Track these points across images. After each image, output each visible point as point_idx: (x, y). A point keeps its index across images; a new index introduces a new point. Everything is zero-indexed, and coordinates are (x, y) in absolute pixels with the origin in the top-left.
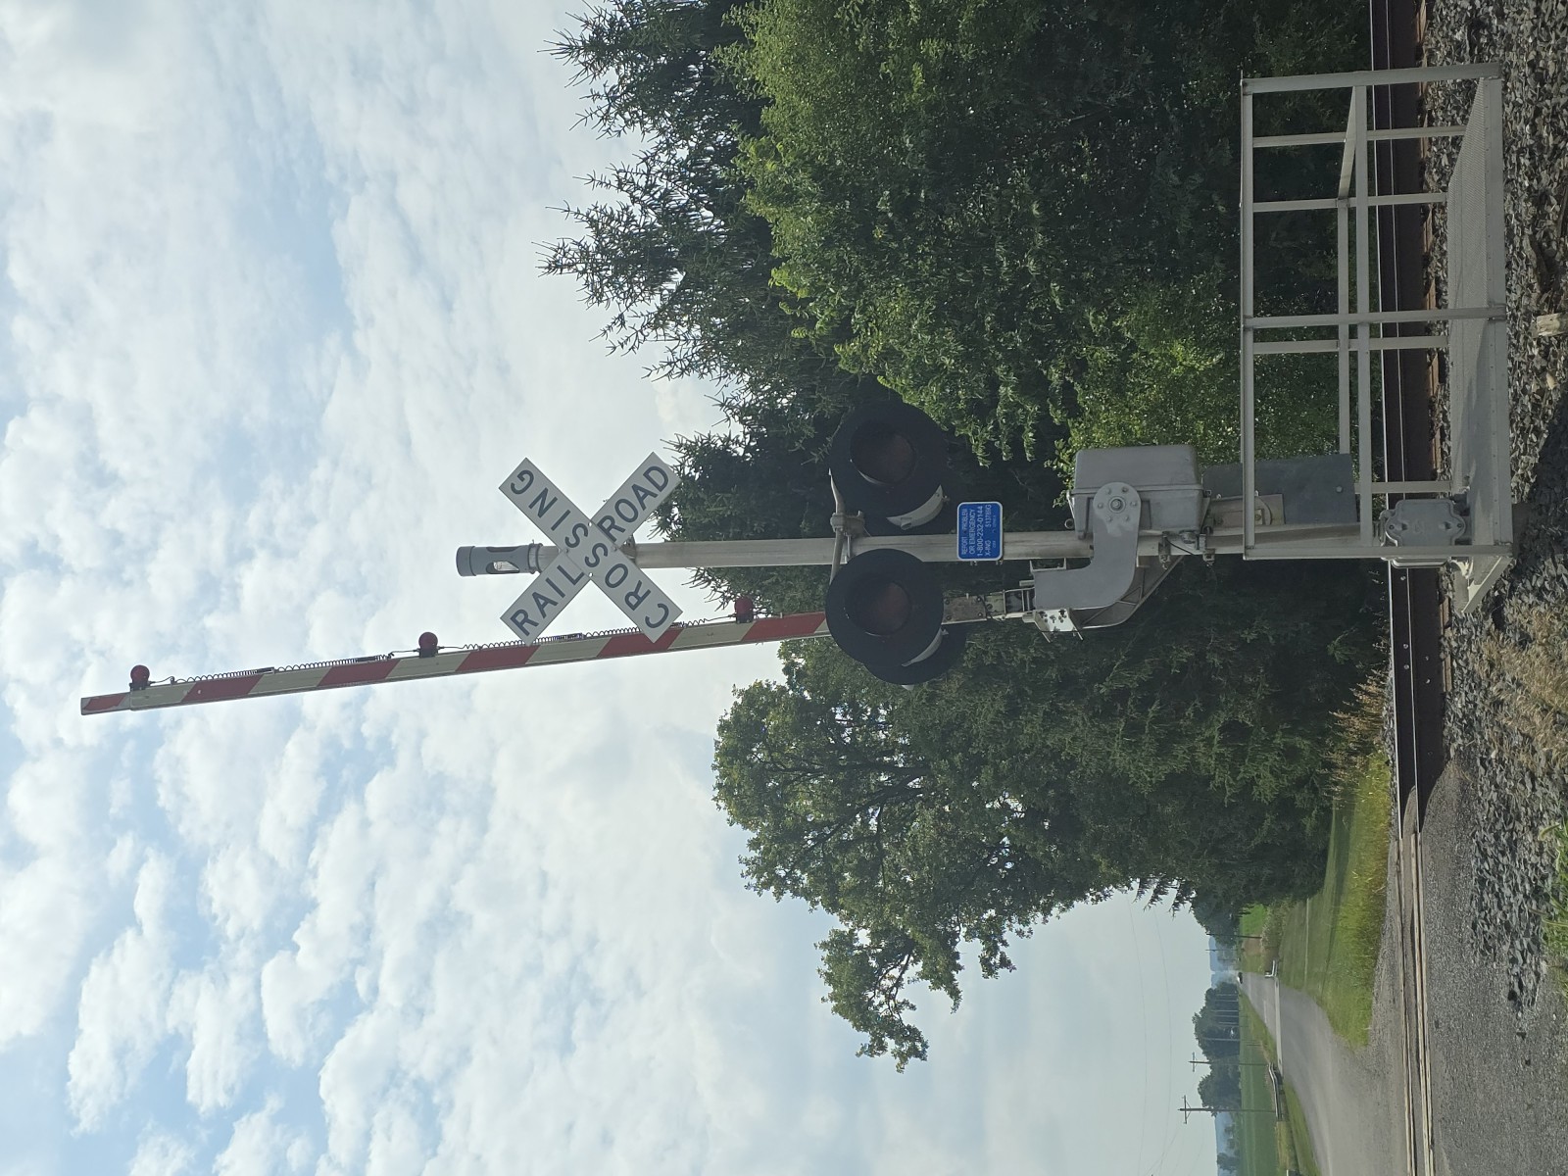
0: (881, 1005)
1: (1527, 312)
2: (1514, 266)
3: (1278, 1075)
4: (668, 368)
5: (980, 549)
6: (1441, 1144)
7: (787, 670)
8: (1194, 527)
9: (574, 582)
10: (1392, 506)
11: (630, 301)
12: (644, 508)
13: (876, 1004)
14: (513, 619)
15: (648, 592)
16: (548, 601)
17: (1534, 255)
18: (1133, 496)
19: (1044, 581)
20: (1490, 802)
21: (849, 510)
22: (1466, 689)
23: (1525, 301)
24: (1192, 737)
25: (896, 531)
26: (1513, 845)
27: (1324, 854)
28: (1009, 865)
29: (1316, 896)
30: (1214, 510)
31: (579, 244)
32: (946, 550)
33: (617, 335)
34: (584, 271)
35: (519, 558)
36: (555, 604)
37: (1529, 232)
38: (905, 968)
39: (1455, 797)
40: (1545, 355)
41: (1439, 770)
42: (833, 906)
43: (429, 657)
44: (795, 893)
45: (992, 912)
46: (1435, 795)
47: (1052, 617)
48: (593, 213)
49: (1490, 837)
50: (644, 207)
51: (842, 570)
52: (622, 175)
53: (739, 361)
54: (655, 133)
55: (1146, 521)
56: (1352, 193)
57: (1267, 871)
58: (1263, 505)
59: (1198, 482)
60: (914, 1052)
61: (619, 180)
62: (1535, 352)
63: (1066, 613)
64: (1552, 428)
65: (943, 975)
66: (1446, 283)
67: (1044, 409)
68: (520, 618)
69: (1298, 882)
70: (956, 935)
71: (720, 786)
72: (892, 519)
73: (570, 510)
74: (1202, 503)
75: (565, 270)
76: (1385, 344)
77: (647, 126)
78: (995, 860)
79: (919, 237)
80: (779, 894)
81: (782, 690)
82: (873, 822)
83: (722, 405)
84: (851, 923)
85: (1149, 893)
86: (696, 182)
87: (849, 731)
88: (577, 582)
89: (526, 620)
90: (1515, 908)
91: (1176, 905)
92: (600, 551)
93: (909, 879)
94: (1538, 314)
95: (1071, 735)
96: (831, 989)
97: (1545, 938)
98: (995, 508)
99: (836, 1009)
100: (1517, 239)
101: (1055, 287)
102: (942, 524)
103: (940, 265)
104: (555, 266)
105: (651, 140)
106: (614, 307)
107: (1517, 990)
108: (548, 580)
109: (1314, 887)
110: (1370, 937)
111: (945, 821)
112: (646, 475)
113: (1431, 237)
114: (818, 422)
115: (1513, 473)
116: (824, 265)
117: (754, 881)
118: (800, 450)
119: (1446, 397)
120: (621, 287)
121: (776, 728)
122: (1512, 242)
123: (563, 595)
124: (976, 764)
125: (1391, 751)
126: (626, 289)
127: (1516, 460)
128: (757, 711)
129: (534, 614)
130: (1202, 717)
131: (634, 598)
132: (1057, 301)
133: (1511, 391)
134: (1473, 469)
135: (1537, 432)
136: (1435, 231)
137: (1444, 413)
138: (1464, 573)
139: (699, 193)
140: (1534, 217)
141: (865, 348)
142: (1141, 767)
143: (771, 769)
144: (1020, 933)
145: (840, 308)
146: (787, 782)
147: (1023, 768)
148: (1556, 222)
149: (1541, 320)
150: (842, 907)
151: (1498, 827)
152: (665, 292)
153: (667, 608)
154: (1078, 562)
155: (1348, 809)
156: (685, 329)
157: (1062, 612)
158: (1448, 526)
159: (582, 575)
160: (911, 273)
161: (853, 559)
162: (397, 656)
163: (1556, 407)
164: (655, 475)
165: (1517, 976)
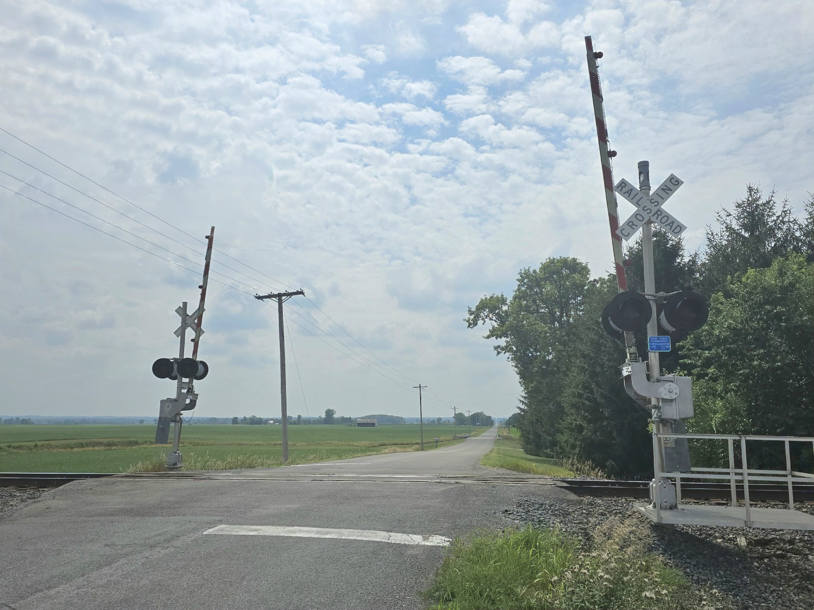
0: (484, 314)
1: (746, 535)
2: (763, 531)
3: (467, 437)
4: (710, 233)
5: (653, 344)
6: (458, 485)
7: (595, 280)
8: (663, 417)
9: (637, 203)
10: (672, 484)
11: (737, 218)
12: (666, 226)
13: (484, 312)
14: (623, 182)
15: (634, 229)
16: (630, 194)
17: (769, 538)
18: (674, 396)
19: (641, 366)
20: (568, 509)
21: (665, 298)
22: (605, 504)
23: (750, 534)
24: (578, 415)
25: (658, 314)
26: (556, 515)
27: (538, 455)
28: (530, 355)
29: (524, 452)
30: (669, 424)
31: (759, 198)
32: (651, 331)
33: (723, 214)
34: (748, 200)
35: (645, 184)
36: (629, 197)
37: (778, 537)
38: (496, 321)
39: (568, 498)
40: (730, 539)
41: (575, 493)
42: (515, 298)
43: (607, 155)
44: (519, 286)
45: (515, 349)
46: (567, 491)
47: (628, 368)
48: (772, 202)
49: (557, 508)
50: (775, 221)
51: (644, 296)
52: (788, 212)
53: (713, 259)
54: (806, 223)
55: (664, 400)
56: (793, 476)
57: (532, 437)
58: (671, 441)
59: (680, 419)
60: (470, 324)
61: (786, 211)
62: (731, 536)
63: (630, 373)
64: (703, 540)
65: (493, 333)
66: (755, 507)
67: (699, 367)
68: (623, 185)
69: (528, 447)
70: (507, 337)
71: (554, 259)
72: (663, 313)
73: (664, 199)
74: (671, 420)
75: (749, 193)
76: (733, 485)
77: (809, 220)
78: (532, 350)
79: (766, 322)
80: (518, 280)
81: (588, 279)
82: (543, 310)
83: (696, 253)
84: (509, 304)
85: (522, 399)
86: (786, 240)
87: (574, 302)
88: (637, 204)
89: (623, 187)
90: (535, 514)
91: (519, 408)
92: (649, 211)
93: (525, 322)
94: (746, 538)
95: (576, 375)
96: (488, 298)
97: (526, 523)
98: (668, 349)
99: (482, 299)
100: (774, 533)
101: (747, 371)
102: (662, 331)
103: (755, 330)
104: (750, 189)
105: (804, 223)
106: (734, 212)
107: (508, 513)
108: (637, 193)
109: (527, 452)
110: (516, 468)
111: (544, 334)
112: (678, 226)
113: (773, 503)
114: (690, 288)
115: (684, 525)
116: (755, 288)
117: (523, 272)
118: (679, 282)
119: (711, 505)
120: (743, 214)
121: (574, 277)
122: (773, 531)
123: (632, 199)
124: (564, 344)
125: (579, 479)
126: (742, 216)
127: (689, 527)
128: (580, 271)
129: (625, 190)
130: (585, 418)
131: (631, 224)
132: (741, 372)
133: (715, 527)
134: (687, 512)
135: (701, 535)
136: (776, 505)
137: (705, 504)
138: (649, 506)
139: (781, 241)
140: (784, 540)
141: (722, 303)
142: (567, 398)
143: (560, 276)
144: (508, 358)
145: (737, 294)
146: (556, 282)
147: (564, 360)
148: (782, 547)
149: (743, 539)
150: (515, 301)
151: (560, 511)
152: (740, 230)
153: (628, 236)
154: (649, 378)
155: (556, 464)
156: (726, 239)
157: (630, 372)
158: (666, 502)
159: (640, 205)
160: (751, 319)
161: (648, 300)
162: (608, 143)
163: (710, 542)
164: (678, 229)
165: (513, 513)
